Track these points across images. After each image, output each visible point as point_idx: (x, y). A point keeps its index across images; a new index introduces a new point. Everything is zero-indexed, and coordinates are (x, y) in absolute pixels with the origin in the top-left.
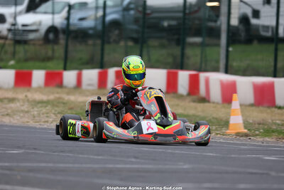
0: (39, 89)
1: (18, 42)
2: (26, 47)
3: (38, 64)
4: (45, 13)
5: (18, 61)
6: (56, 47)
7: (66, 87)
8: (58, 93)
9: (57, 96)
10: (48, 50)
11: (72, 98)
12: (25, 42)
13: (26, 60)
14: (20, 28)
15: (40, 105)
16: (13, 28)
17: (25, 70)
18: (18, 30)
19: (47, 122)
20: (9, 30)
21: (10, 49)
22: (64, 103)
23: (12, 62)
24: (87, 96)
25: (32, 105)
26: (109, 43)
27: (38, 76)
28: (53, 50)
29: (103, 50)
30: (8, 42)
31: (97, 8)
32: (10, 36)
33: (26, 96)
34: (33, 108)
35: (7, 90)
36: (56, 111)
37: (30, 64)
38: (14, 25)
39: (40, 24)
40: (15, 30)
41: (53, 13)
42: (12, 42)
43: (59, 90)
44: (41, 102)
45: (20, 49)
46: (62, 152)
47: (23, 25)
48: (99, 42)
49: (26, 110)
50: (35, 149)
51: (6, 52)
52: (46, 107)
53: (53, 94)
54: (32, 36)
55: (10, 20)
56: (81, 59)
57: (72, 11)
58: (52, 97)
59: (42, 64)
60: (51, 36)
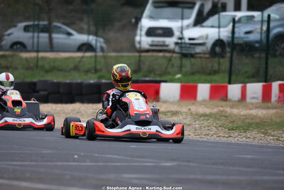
0: (203, 102)
1: (184, 55)
2: (193, 60)
3: (204, 77)
4: (212, 27)
5: (185, 75)
6: (222, 60)
7: (230, 101)
8: (222, 106)
9: (222, 109)
10: (214, 63)
11: (235, 111)
12: (192, 56)
13: (193, 74)
14: (187, 41)
15: (202, 118)
16: (180, 41)
17: (191, 84)
18: (185, 43)
19: (208, 135)
20: (176, 44)
21: (177, 62)
22: (226, 117)
23: (179, 76)
24: (251, 109)
25: (195, 118)
26: (275, 56)
27: (203, 90)
28: (219, 64)
29: (267, 63)
30: (175, 55)
31: (262, 21)
32: (177, 49)
33: (189, 109)
34: (195, 121)
35: (172, 103)
36: (217, 124)
37: (196, 77)
38: (181, 39)
39: (207, 37)
40: (182, 43)
41: (219, 27)
42: (178, 55)
43: (224, 103)
44: (204, 115)
45: (187, 62)
46: (214, 164)
47: (190, 39)
48: (263, 55)
49: (188, 123)
50: (188, 161)
51: (173, 65)
52: (208, 120)
53: (217, 107)
54: (198, 50)
55: (177, 34)
56: (246, 72)
57: (236, 25)
58: (215, 110)
59: (208, 78)
60: (218, 49)
